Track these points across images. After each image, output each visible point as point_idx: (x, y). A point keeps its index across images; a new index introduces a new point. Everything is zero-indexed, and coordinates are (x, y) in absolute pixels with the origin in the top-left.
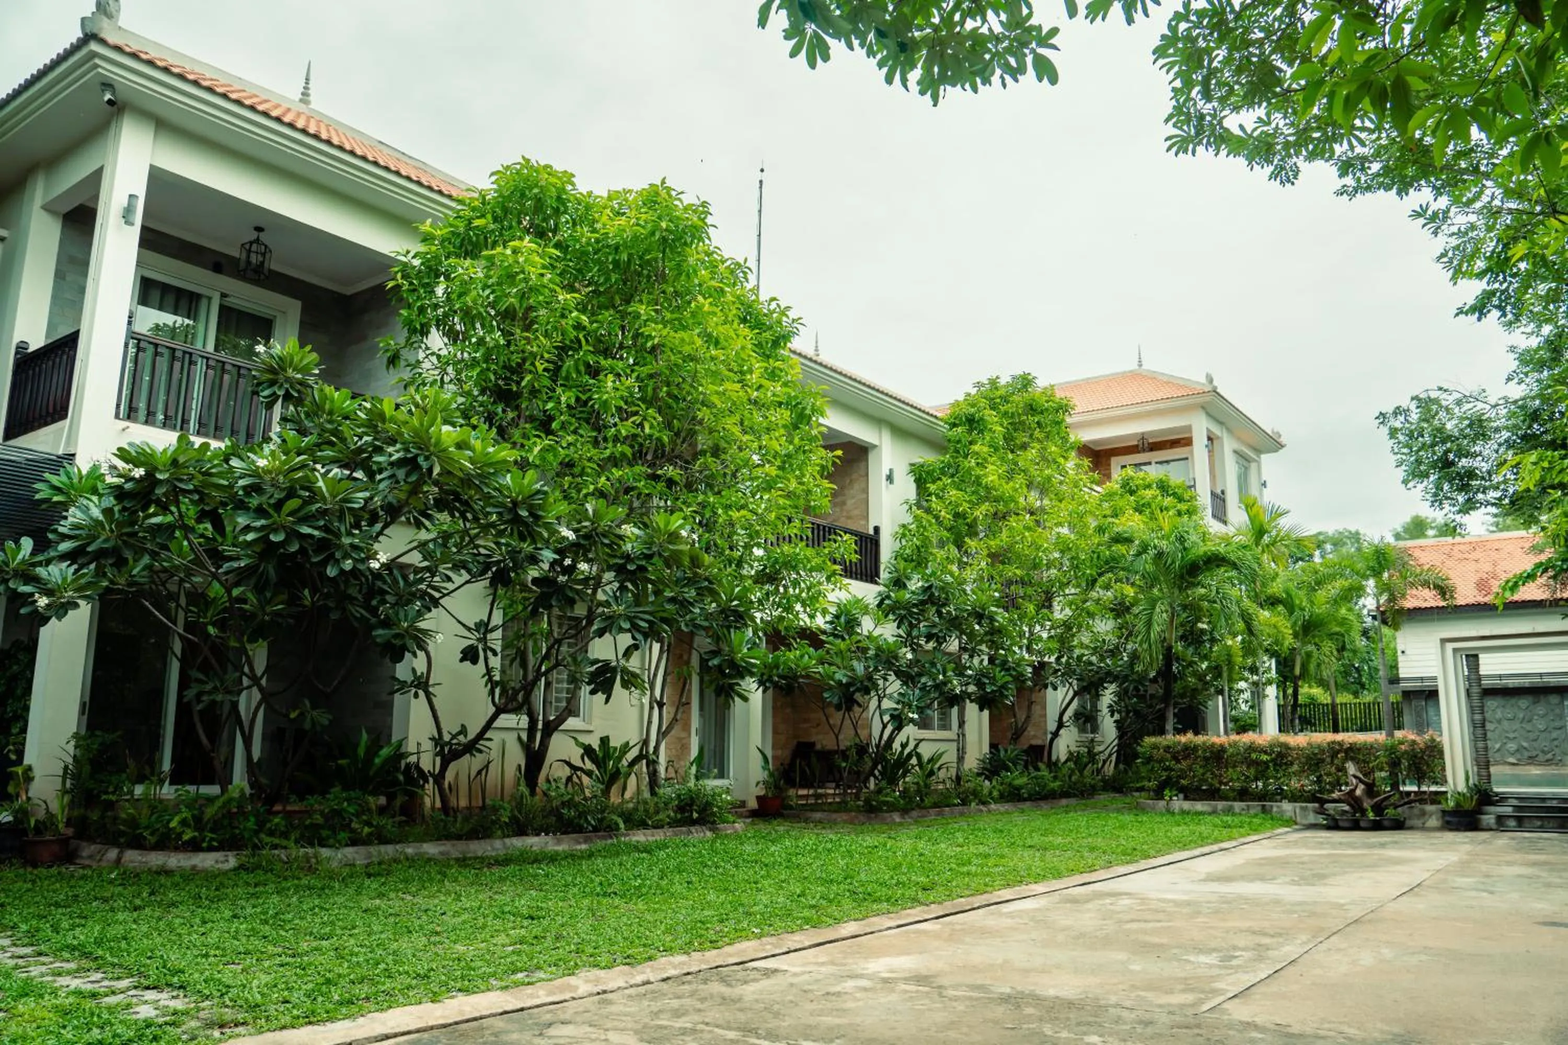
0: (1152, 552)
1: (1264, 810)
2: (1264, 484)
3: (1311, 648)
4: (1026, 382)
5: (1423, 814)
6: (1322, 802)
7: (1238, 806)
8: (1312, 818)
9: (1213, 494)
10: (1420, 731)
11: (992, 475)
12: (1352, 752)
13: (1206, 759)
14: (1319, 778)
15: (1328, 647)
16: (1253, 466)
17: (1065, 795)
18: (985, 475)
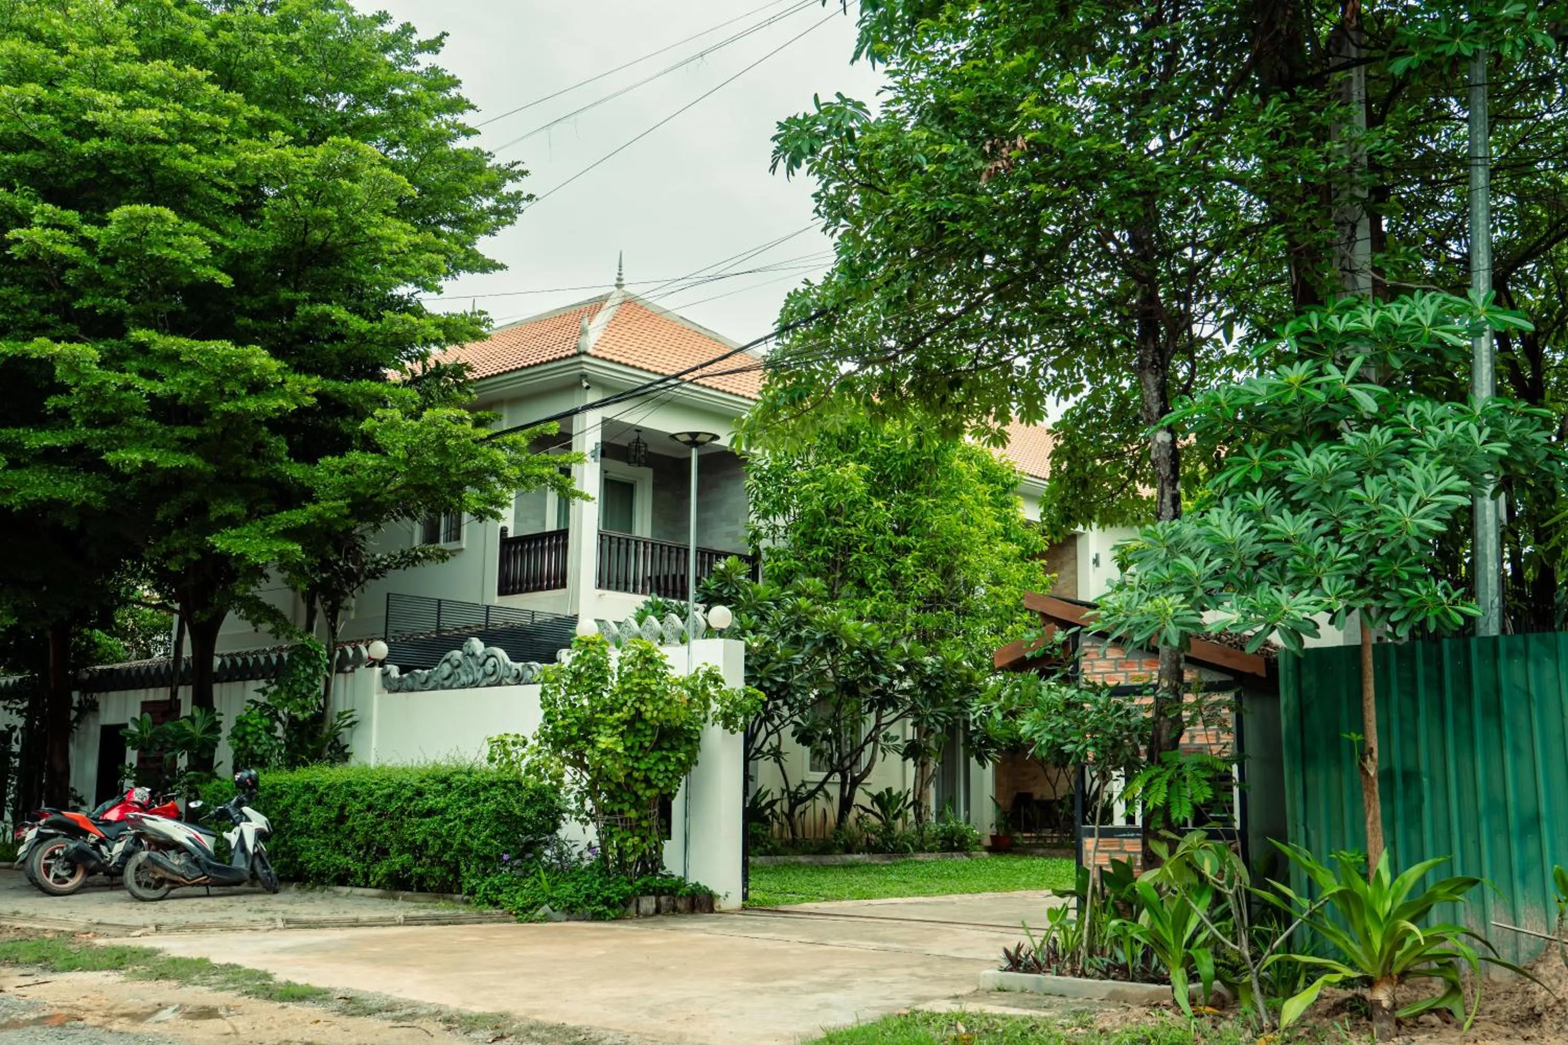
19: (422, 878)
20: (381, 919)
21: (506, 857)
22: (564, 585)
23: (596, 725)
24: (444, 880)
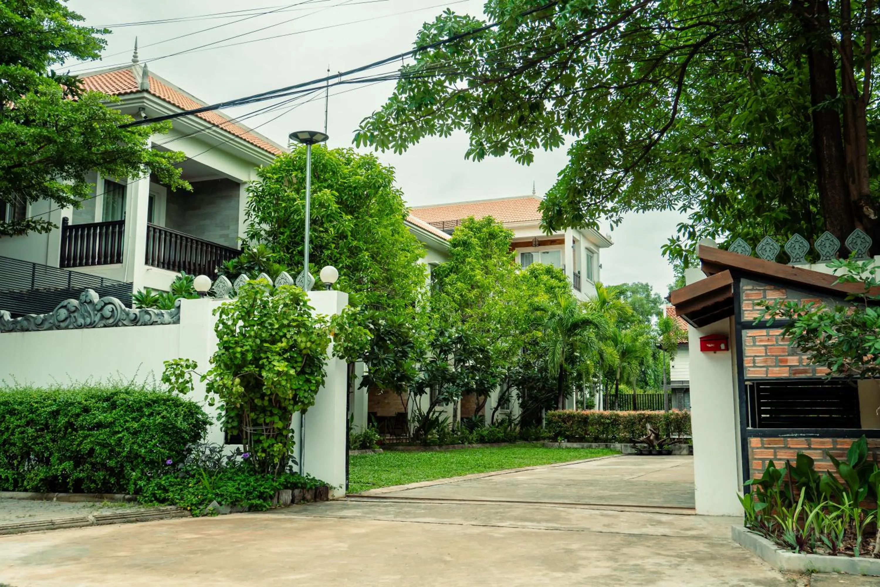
0: (557, 318)
1: (607, 447)
2: (601, 266)
3: (625, 364)
4: (489, 221)
5: (680, 448)
6: (635, 442)
7: (594, 445)
8: (629, 451)
9: (574, 274)
10: (681, 410)
11: (479, 275)
12: (649, 419)
13: (579, 422)
14: (633, 432)
15: (635, 363)
16: (595, 255)
17: (504, 441)
18: (475, 276)
19: (78, 482)
20: (73, 520)
21: (169, 462)
22: (119, 261)
23: (265, 352)
24: (105, 482)
